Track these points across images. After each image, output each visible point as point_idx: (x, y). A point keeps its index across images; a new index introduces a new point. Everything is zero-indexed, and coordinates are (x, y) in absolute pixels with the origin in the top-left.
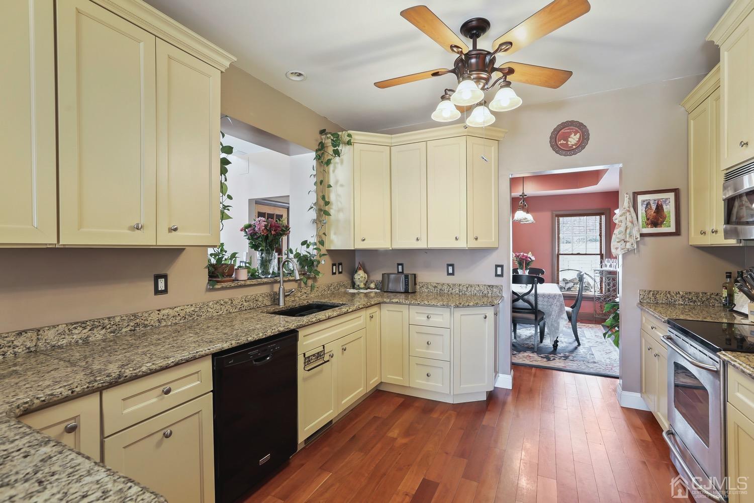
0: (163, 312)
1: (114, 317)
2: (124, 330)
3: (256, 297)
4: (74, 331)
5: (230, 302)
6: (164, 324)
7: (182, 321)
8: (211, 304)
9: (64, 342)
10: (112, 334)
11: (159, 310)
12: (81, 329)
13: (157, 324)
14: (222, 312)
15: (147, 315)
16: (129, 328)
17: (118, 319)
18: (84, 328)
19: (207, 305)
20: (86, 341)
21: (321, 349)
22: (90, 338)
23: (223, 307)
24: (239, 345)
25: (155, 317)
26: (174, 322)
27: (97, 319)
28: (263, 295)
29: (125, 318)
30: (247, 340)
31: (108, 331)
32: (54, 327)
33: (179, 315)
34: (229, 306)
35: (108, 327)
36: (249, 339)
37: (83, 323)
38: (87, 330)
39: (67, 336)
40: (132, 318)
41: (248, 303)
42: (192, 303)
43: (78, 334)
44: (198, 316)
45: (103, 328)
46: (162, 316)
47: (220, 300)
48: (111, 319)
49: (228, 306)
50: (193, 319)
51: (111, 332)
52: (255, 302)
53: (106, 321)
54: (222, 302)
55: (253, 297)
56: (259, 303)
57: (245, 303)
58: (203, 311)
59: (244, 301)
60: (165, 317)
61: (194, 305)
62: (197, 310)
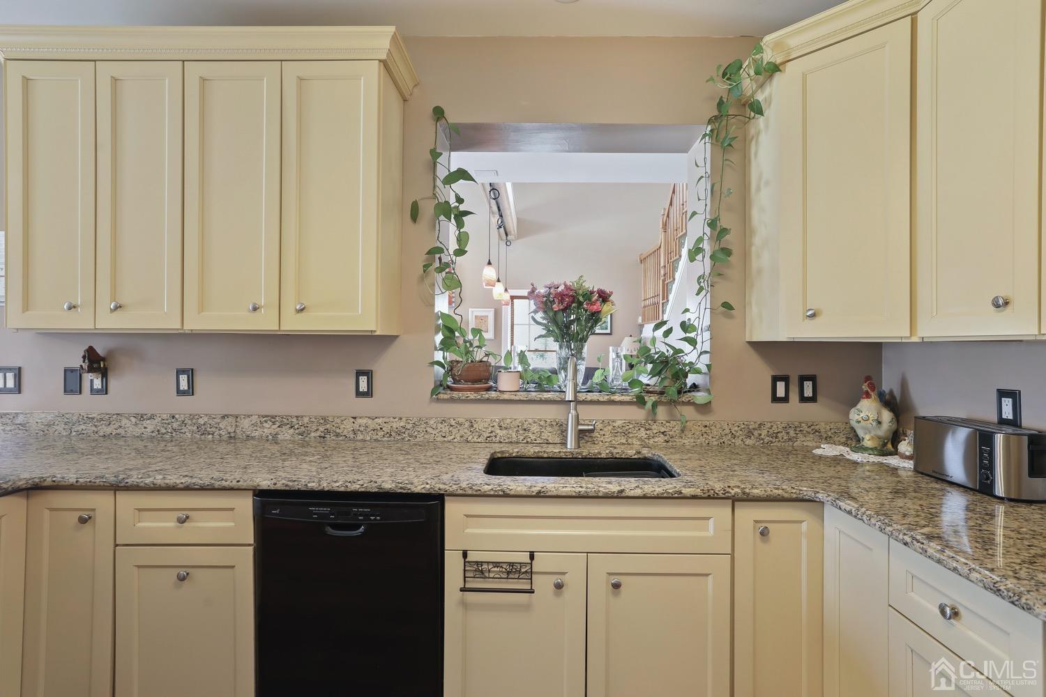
0: (359, 421)
1: (302, 417)
2: (313, 434)
3: (523, 424)
4: (265, 425)
5: (467, 424)
6: (360, 437)
7: (386, 439)
8: (432, 422)
9: (256, 434)
10: (301, 437)
11: (355, 418)
12: (271, 423)
13: (352, 436)
14: (453, 437)
15: (339, 421)
16: (318, 434)
17: (306, 420)
18: (274, 423)
19: (426, 423)
20: (275, 439)
21: (525, 558)
22: (279, 436)
23: (455, 431)
24: (287, 488)
25: (348, 426)
26: (375, 437)
27: (286, 416)
28: (542, 423)
29: (314, 420)
30: (306, 485)
31: (296, 432)
32: (249, 416)
33: (381, 429)
34: (466, 431)
35: (296, 427)
36: (309, 485)
37: (273, 417)
38: (277, 426)
39: (259, 429)
40: (322, 421)
41: (504, 432)
42: (401, 416)
43: (269, 428)
44: (410, 436)
45: (292, 427)
46: (358, 426)
47: (449, 419)
48: (299, 419)
49: (464, 430)
50: (403, 439)
51: (300, 434)
52: (521, 432)
53: (294, 420)
54: (453, 423)
55: (517, 423)
56: (530, 435)
57: (498, 431)
58: (419, 430)
59: (497, 427)
60: (362, 429)
61: (404, 419)
62: (409, 426)
